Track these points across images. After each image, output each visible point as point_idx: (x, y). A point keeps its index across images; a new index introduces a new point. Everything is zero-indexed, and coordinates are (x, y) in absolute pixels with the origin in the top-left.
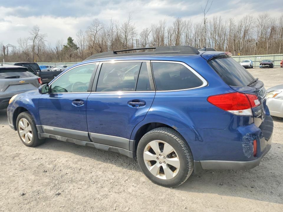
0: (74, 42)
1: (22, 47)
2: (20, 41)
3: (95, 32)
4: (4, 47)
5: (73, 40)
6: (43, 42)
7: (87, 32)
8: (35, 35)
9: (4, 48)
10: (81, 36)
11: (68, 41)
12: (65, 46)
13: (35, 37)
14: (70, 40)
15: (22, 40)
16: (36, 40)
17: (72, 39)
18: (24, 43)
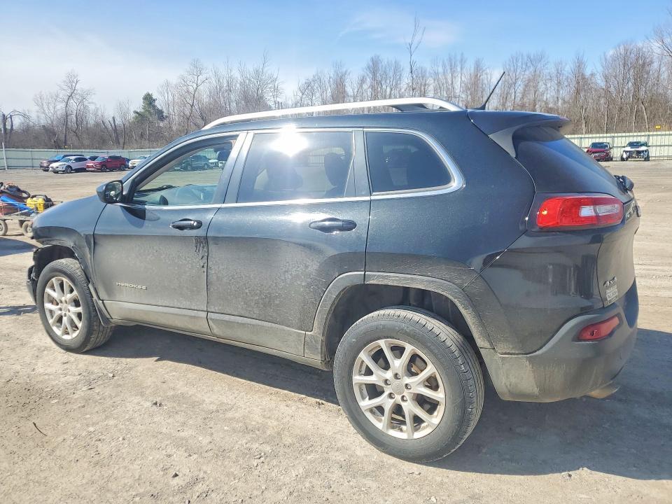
0: (157, 103)
1: (44, 113)
2: (39, 101)
3: (195, 86)
4: (4, 115)
5: (154, 100)
6: (85, 107)
8: (69, 91)
9: (5, 118)
10: (168, 93)
11: (144, 103)
12: (137, 113)
13: (70, 97)
14: (149, 100)
15: (45, 97)
16: (72, 101)
17: (154, 97)
18: (49, 103)
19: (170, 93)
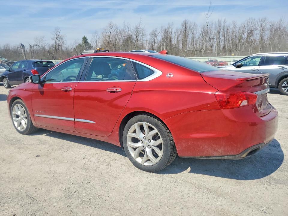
0: (88, 41)
3: (110, 33)
7: (102, 33)
11: (83, 40)
12: (80, 45)
14: (85, 39)
19: (97, 36)
